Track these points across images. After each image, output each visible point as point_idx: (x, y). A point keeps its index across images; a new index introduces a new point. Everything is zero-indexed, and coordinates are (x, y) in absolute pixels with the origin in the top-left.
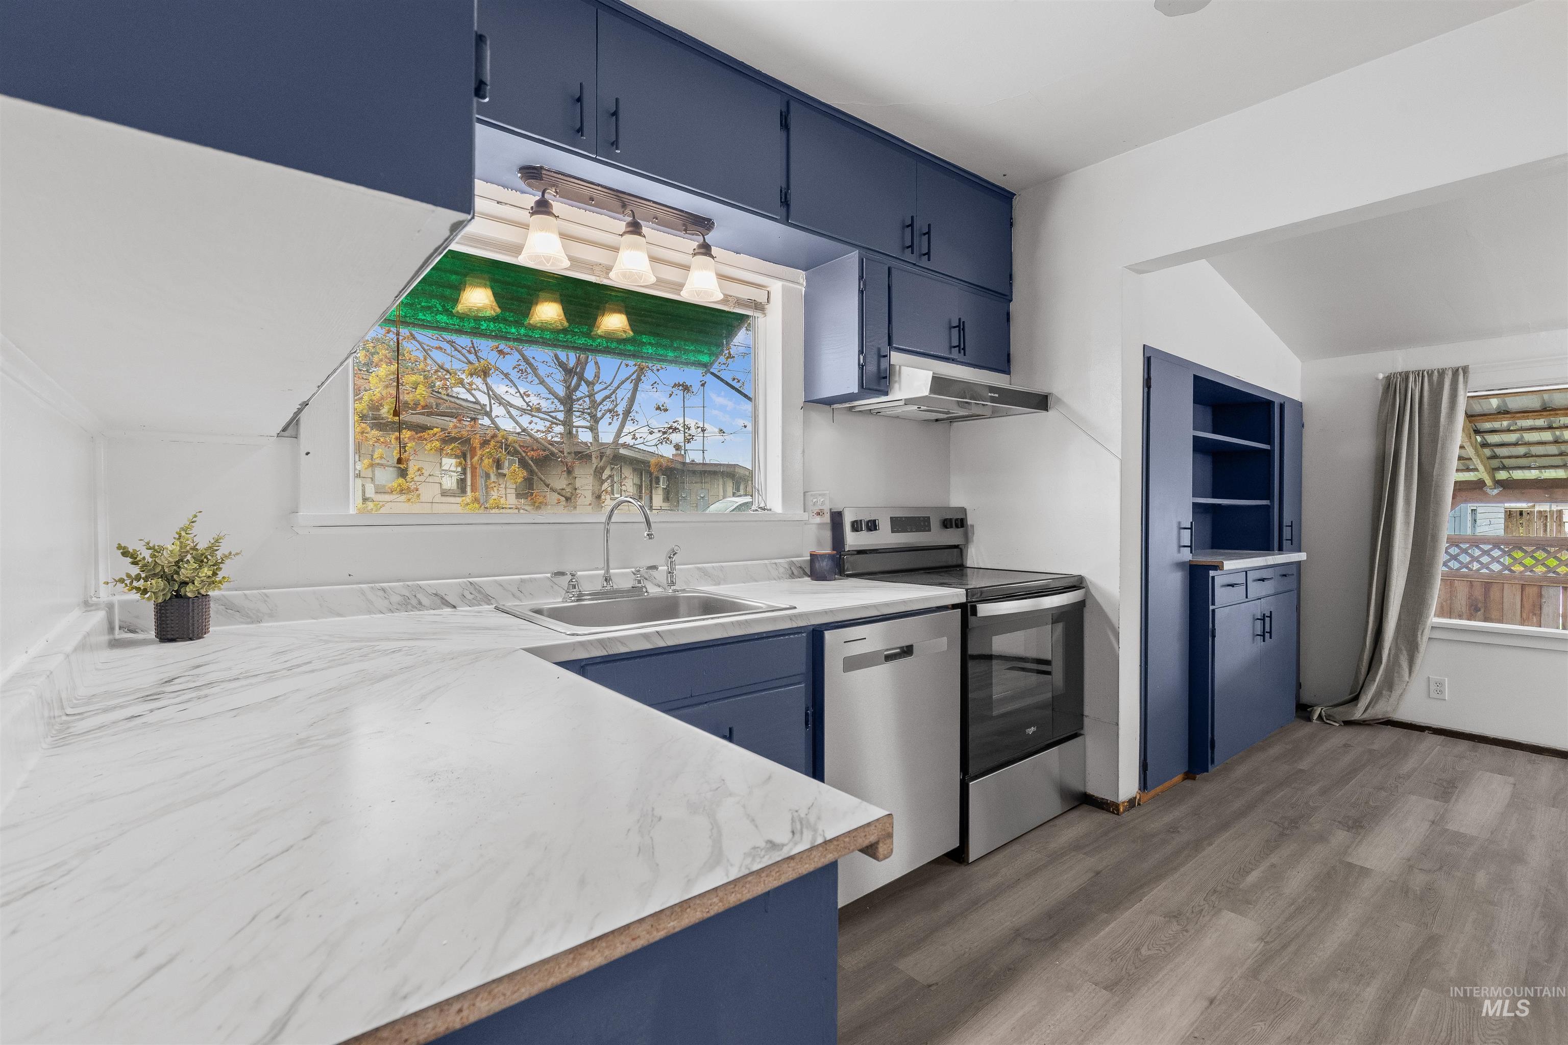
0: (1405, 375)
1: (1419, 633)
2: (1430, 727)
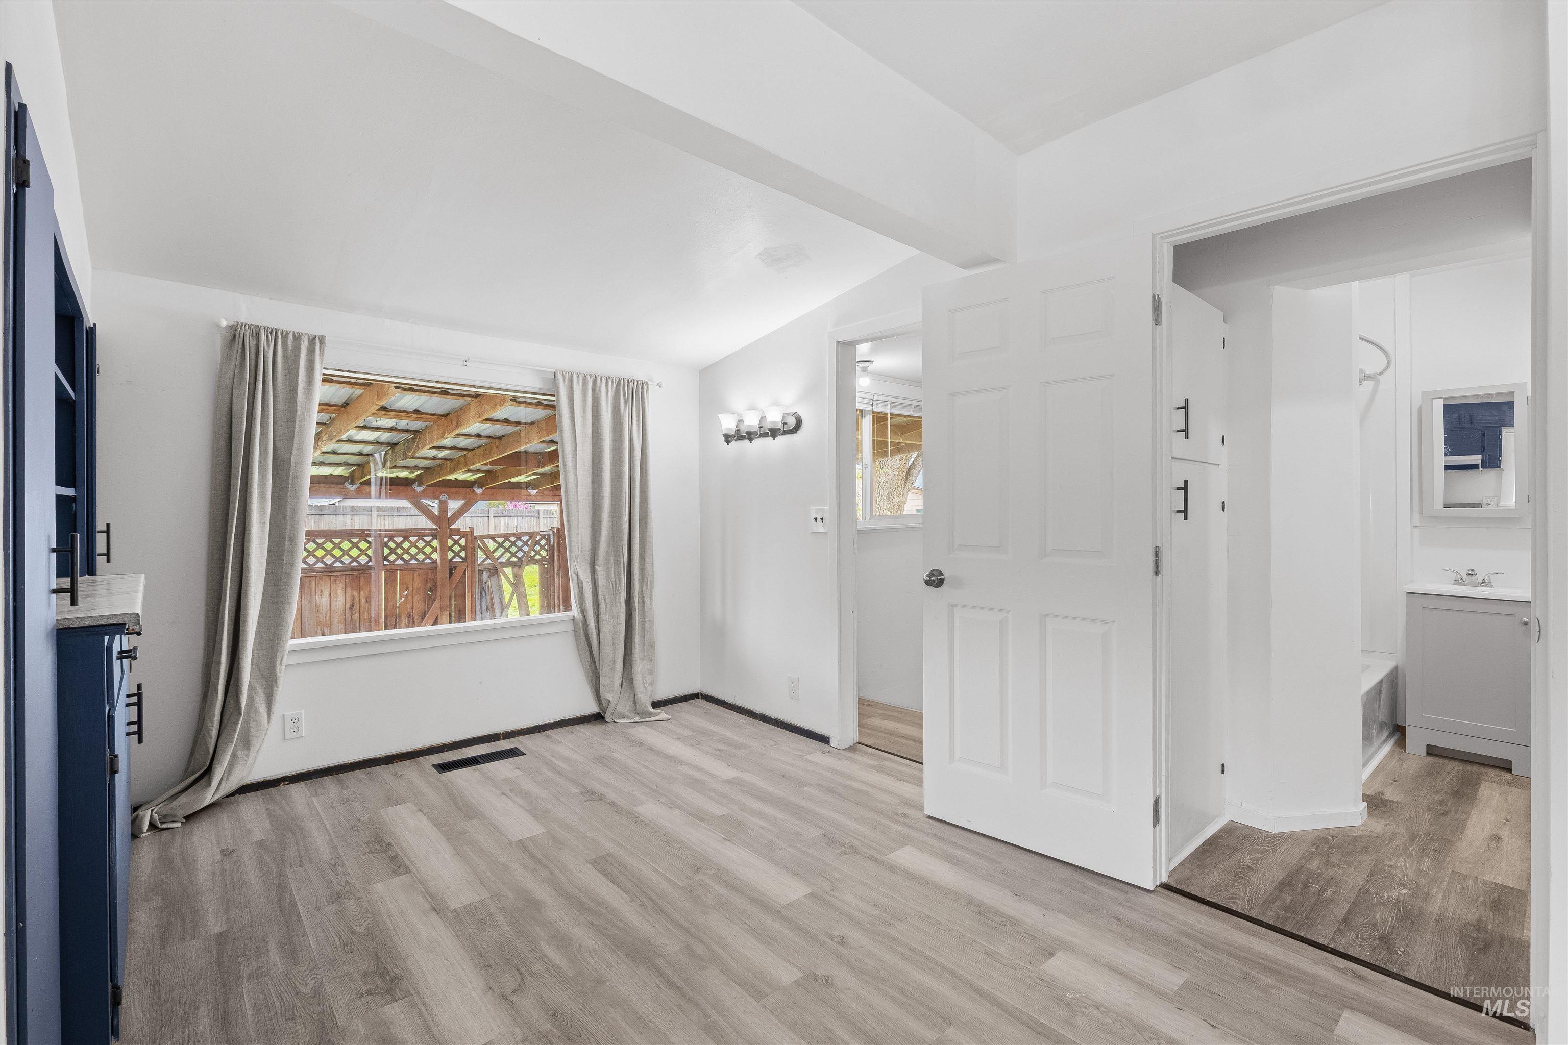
0: (255, 330)
1: (278, 663)
2: (287, 777)
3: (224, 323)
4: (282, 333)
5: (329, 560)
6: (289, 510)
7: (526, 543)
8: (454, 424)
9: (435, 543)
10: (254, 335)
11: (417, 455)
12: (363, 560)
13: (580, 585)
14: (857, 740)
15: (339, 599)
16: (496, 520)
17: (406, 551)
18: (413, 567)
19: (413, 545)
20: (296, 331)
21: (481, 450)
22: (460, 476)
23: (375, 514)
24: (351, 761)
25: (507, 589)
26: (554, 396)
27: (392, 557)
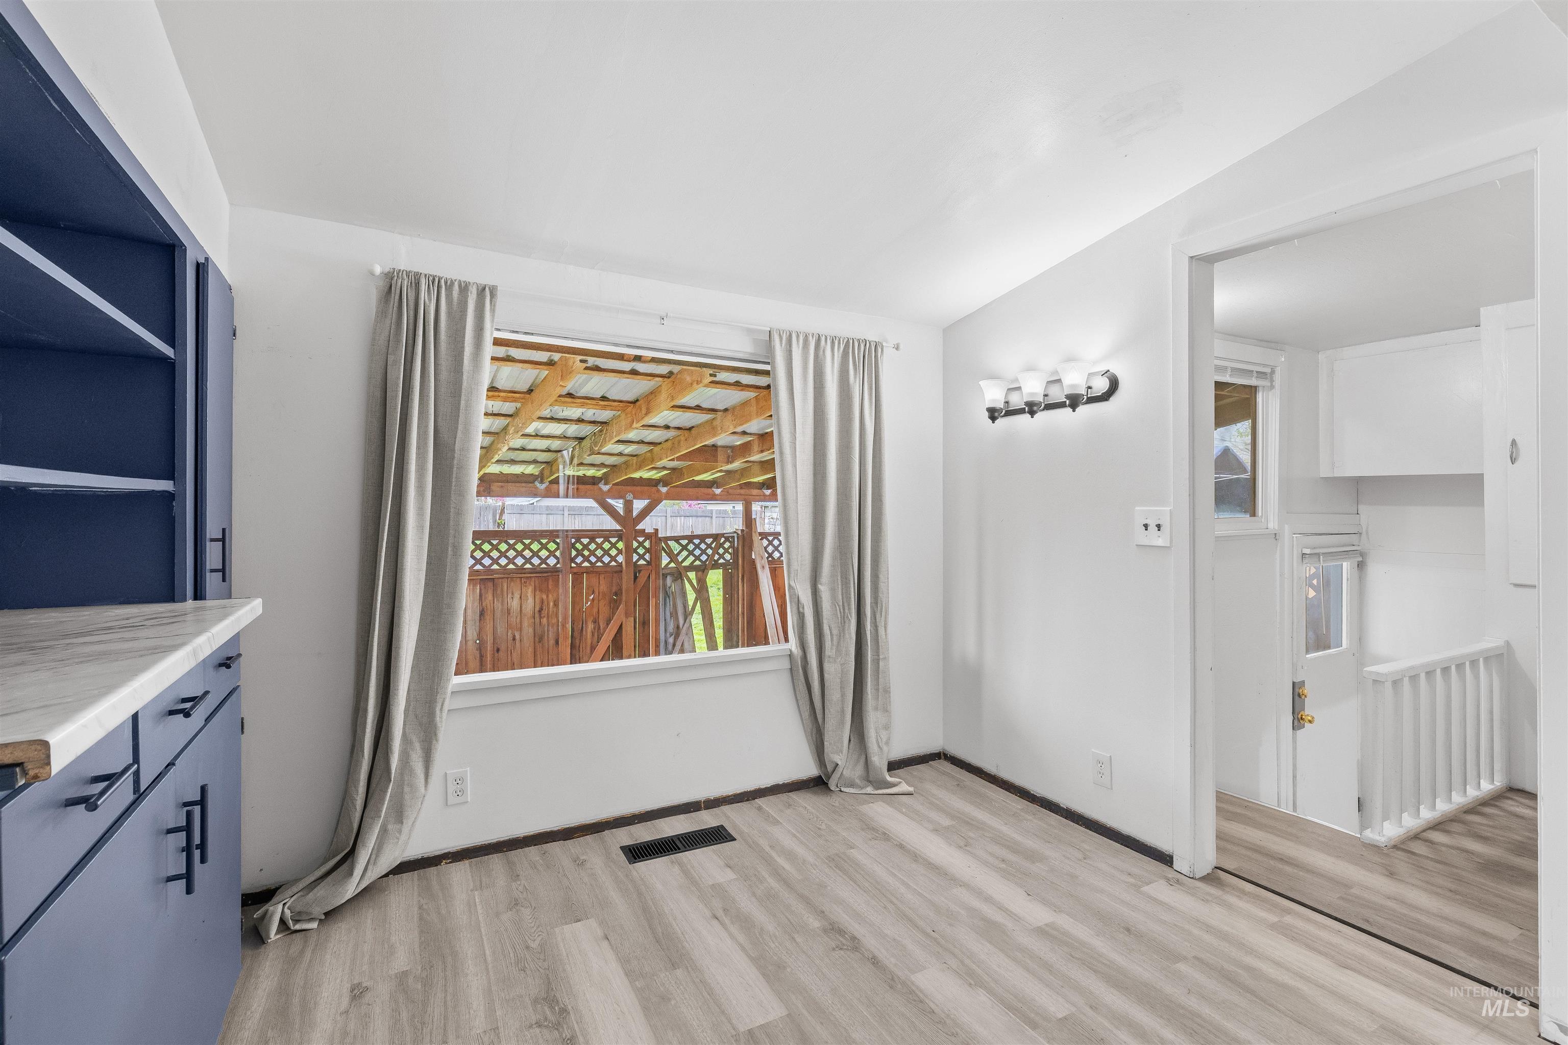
0: (415, 278)
1: (438, 710)
2: (449, 853)
3: (378, 270)
4: (446, 283)
5: (520, 561)
6: (452, 510)
7: (709, 546)
8: (644, 411)
9: (620, 545)
10: (413, 285)
11: (603, 450)
12: (552, 561)
13: (801, 610)
14: (1214, 864)
15: (529, 601)
16: (673, 520)
17: (592, 553)
18: (599, 570)
19: (599, 546)
20: (463, 279)
21: (669, 444)
22: (645, 474)
23: (566, 513)
24: (525, 835)
25: (691, 596)
26: (768, 363)
27: (579, 560)
